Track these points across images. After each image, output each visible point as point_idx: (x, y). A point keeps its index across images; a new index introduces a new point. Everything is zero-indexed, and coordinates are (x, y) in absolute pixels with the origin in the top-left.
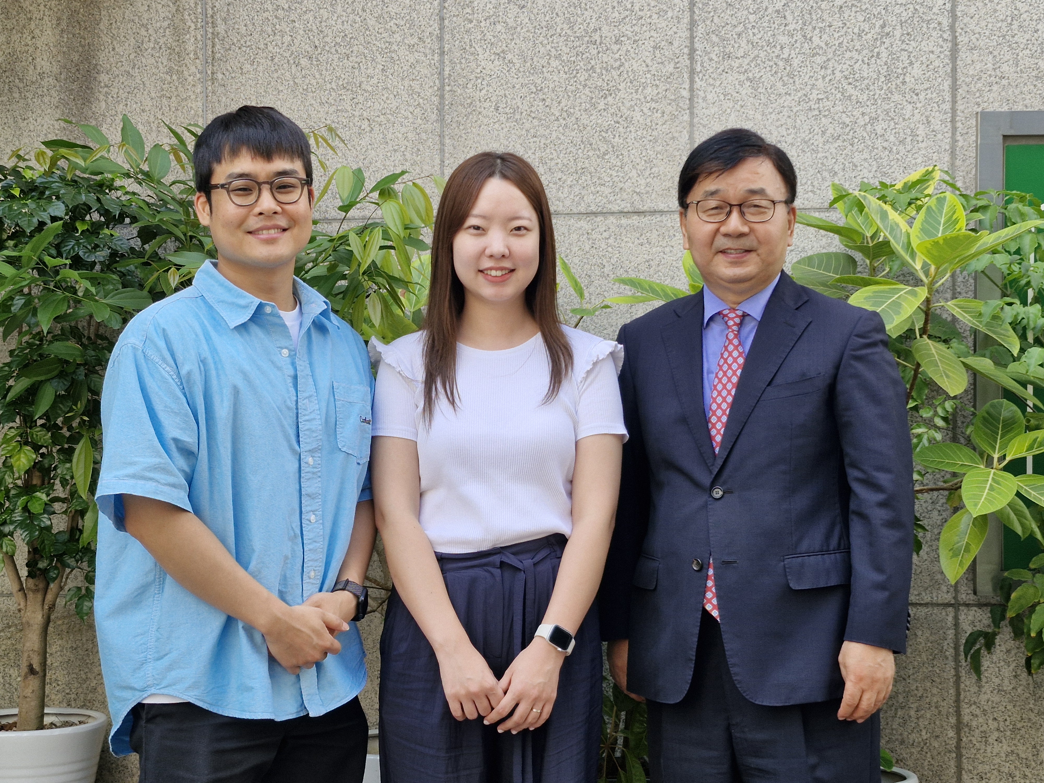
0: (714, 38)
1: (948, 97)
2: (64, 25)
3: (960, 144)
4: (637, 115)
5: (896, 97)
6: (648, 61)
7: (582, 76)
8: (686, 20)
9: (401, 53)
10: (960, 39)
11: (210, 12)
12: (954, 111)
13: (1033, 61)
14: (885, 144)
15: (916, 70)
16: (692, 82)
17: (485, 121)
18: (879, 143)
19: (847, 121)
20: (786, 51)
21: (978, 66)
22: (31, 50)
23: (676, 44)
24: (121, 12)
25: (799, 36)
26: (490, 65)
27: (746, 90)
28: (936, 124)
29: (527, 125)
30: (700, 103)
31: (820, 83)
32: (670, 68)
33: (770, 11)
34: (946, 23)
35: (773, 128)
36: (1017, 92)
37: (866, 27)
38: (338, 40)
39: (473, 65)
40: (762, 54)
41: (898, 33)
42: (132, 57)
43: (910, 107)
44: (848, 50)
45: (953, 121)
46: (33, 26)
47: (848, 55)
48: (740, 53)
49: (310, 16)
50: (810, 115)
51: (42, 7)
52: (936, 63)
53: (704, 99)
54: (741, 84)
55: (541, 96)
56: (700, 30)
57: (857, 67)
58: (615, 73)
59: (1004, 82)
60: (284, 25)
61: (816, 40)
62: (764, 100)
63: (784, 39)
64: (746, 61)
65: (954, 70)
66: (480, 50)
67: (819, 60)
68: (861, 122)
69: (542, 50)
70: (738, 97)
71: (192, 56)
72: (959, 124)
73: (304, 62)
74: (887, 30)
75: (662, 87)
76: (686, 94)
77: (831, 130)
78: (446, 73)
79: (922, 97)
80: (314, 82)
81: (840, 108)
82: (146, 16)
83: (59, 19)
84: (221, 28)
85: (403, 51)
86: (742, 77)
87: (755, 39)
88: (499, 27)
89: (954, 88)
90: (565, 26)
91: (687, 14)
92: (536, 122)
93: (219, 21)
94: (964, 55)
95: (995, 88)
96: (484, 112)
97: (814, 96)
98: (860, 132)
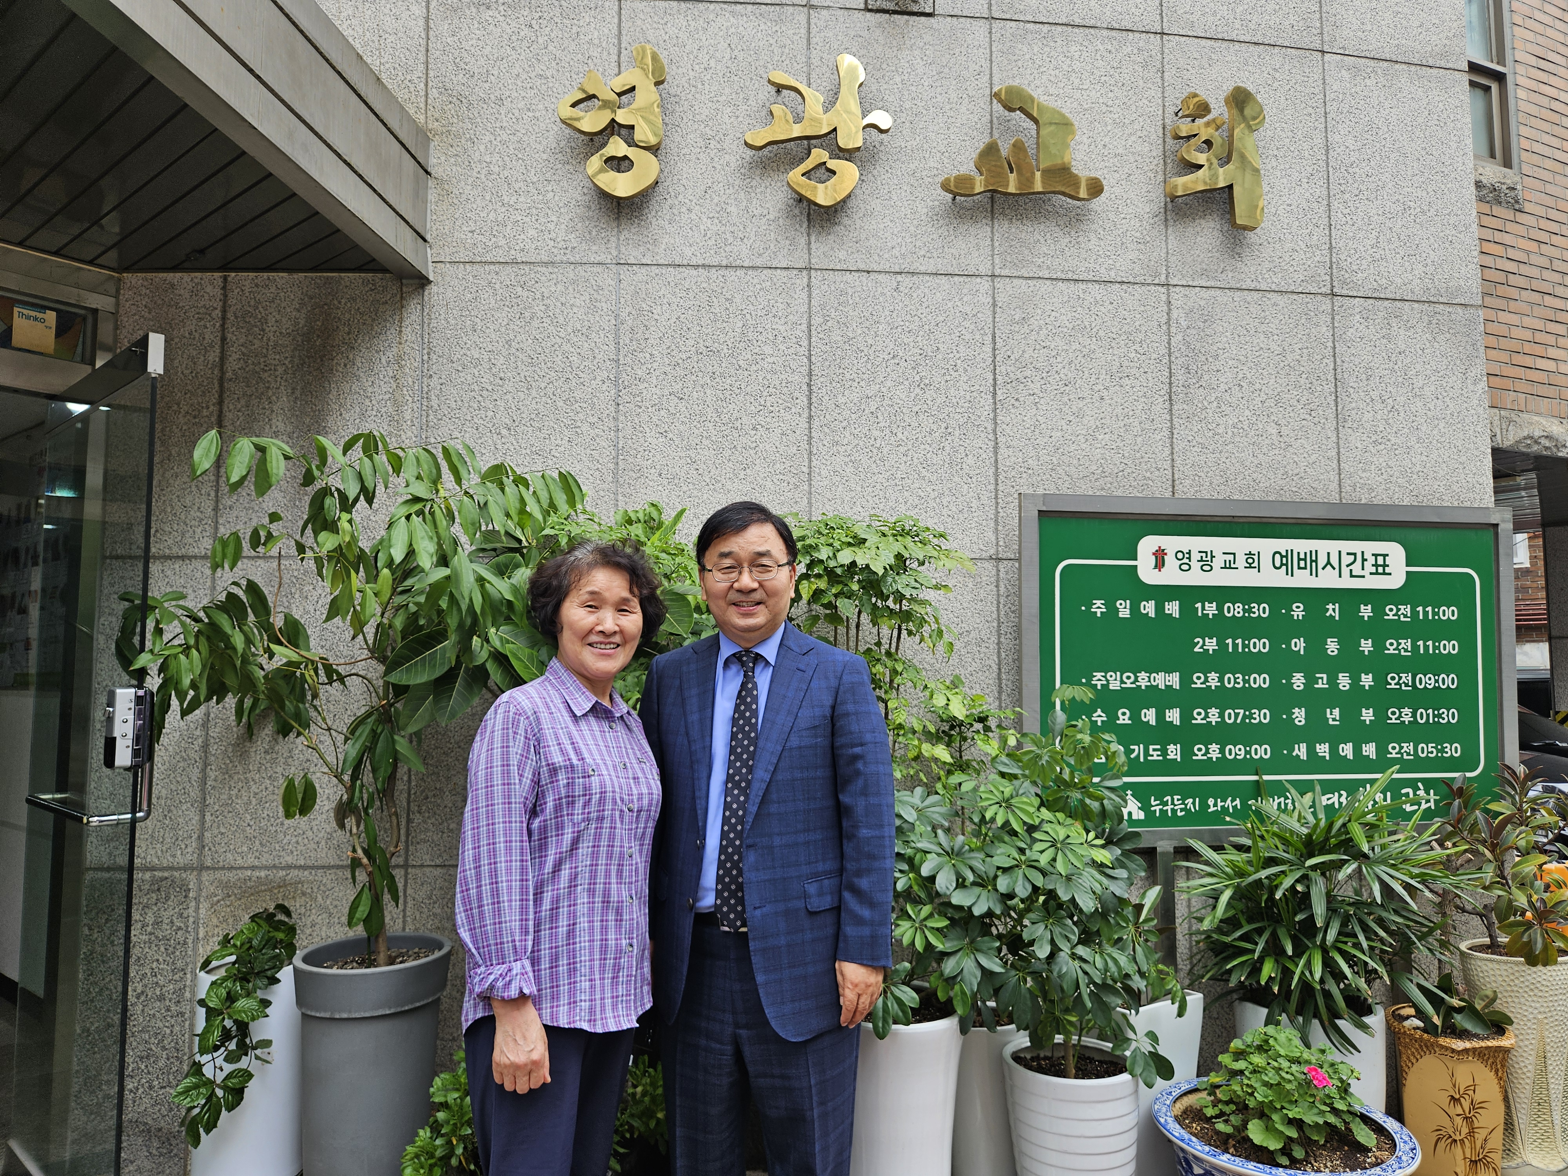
0: (826, 430)
1: (993, 481)
2: (298, 393)
3: (1001, 515)
4: (769, 484)
5: (956, 479)
6: (777, 444)
7: (727, 453)
8: (806, 415)
9: (584, 429)
10: (999, 439)
11: (426, 389)
12: (997, 490)
13: (1049, 458)
14: (950, 513)
15: (970, 460)
16: (810, 461)
17: (651, 484)
18: (945, 512)
19: (922, 494)
20: (878, 441)
21: (1013, 459)
22: (268, 412)
23: (798, 433)
24: (348, 386)
25: (887, 431)
26: (655, 441)
27: (849, 469)
28: (984, 500)
29: (685, 488)
30: (816, 478)
31: (902, 467)
32: (794, 450)
33: (866, 412)
34: (990, 429)
35: (869, 498)
36: (1039, 479)
37: (934, 427)
38: (533, 416)
39: (642, 440)
40: (861, 443)
41: (957, 433)
42: (357, 421)
43: (966, 486)
44: (922, 443)
45: (996, 498)
46: (270, 393)
47: (922, 447)
48: (845, 442)
49: (509, 396)
50: (896, 488)
51: (279, 379)
52: (984, 456)
53: (820, 474)
54: (846, 464)
55: (695, 466)
56: (816, 423)
57: (928, 456)
58: (752, 452)
59: (1030, 472)
60: (488, 402)
61: (900, 435)
62: (863, 477)
63: (876, 433)
64: (850, 448)
65: (996, 461)
66: (648, 430)
67: (902, 449)
68: (932, 495)
69: (696, 431)
70: (844, 474)
71: (409, 423)
72: (1000, 501)
73: (504, 432)
74: (949, 430)
75: (788, 464)
76: (806, 470)
77: (911, 501)
78: (620, 446)
79: (974, 480)
80: (512, 448)
81: (917, 485)
82: (370, 389)
83: (293, 389)
84: (434, 403)
85: (585, 427)
86: (847, 460)
87: (856, 432)
88: (662, 413)
89: (996, 475)
90: (714, 415)
91: (806, 411)
92: (690, 485)
93: (433, 397)
94: (1003, 451)
95: (1024, 475)
96: (650, 477)
97: (899, 476)
98: (932, 504)
